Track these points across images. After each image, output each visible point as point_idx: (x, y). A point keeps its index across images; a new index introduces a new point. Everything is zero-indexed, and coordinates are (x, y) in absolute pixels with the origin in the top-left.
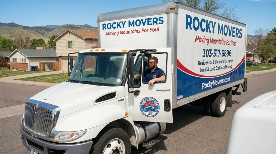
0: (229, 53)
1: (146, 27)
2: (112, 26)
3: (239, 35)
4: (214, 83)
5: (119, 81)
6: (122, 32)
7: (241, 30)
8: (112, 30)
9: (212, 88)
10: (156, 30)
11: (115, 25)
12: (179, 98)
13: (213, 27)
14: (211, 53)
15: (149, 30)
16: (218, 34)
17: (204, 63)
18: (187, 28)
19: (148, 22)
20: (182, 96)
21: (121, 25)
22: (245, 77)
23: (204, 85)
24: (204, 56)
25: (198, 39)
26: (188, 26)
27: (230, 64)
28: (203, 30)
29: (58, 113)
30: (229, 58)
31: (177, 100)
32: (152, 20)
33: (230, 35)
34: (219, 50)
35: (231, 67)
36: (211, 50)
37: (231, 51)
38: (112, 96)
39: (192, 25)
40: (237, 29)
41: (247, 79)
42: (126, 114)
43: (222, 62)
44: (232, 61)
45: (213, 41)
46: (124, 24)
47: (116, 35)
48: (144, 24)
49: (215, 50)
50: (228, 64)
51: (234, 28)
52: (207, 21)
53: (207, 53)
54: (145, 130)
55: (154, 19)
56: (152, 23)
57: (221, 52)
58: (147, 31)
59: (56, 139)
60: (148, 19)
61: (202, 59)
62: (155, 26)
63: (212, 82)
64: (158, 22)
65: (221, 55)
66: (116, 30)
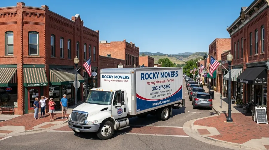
0: (168, 86)
1: (122, 79)
2: (107, 77)
3: (176, 75)
4: (160, 103)
5: (109, 103)
6: (111, 80)
7: (177, 72)
8: (107, 79)
9: (159, 105)
10: (127, 81)
11: (108, 77)
12: (138, 110)
13: (158, 75)
14: (157, 88)
15: (124, 81)
16: (161, 78)
17: (154, 93)
18: (142, 79)
19: (123, 77)
20: (140, 110)
21: (111, 77)
22: (183, 98)
23: (154, 104)
24: (153, 90)
25: (148, 83)
26: (143, 78)
27: (170, 92)
28: (151, 78)
29: (88, 115)
30: (169, 89)
31: (137, 111)
32: (125, 77)
33: (169, 77)
34: (162, 86)
35: (171, 93)
36: (157, 87)
37: (169, 85)
38: (106, 109)
39: (144, 78)
40: (174, 72)
41: (184, 100)
42: (112, 116)
43: (164, 92)
44: (171, 90)
45: (157, 82)
46: (112, 77)
47: (109, 82)
48: (121, 78)
49: (159, 86)
50: (168, 92)
51: (172, 72)
52: (153, 73)
53: (154, 89)
54: (119, 123)
55: (125, 76)
56: (125, 78)
57: (163, 86)
58: (123, 81)
59: (87, 124)
60: (123, 76)
61: (152, 92)
62: (126, 80)
63: (158, 102)
64: (127, 78)
65: (163, 88)
66: (109, 79)
